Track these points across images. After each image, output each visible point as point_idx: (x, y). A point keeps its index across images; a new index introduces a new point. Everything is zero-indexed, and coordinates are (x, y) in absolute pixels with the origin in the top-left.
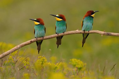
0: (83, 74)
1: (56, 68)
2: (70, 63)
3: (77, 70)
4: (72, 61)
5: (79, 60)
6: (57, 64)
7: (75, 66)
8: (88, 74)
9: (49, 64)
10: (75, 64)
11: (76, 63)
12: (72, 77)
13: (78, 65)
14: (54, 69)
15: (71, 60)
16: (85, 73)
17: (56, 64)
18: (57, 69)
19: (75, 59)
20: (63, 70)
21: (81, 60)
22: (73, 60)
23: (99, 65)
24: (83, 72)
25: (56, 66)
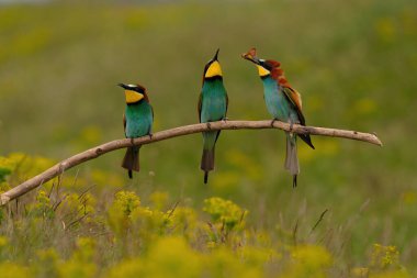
0: (238, 239)
1: (166, 222)
2: (205, 209)
3: (222, 229)
4: (210, 204)
5: (229, 202)
6: (169, 212)
7: (216, 217)
8: (252, 241)
9: (147, 211)
10: (217, 211)
11: (222, 208)
12: (211, 249)
13: (227, 214)
14: (161, 227)
15: (206, 201)
16: (246, 235)
17: (165, 212)
18: (168, 225)
19: (219, 199)
20: (185, 228)
21: (234, 201)
22: (213, 200)
23: (281, 215)
24: (240, 233)
25: (165, 217)
